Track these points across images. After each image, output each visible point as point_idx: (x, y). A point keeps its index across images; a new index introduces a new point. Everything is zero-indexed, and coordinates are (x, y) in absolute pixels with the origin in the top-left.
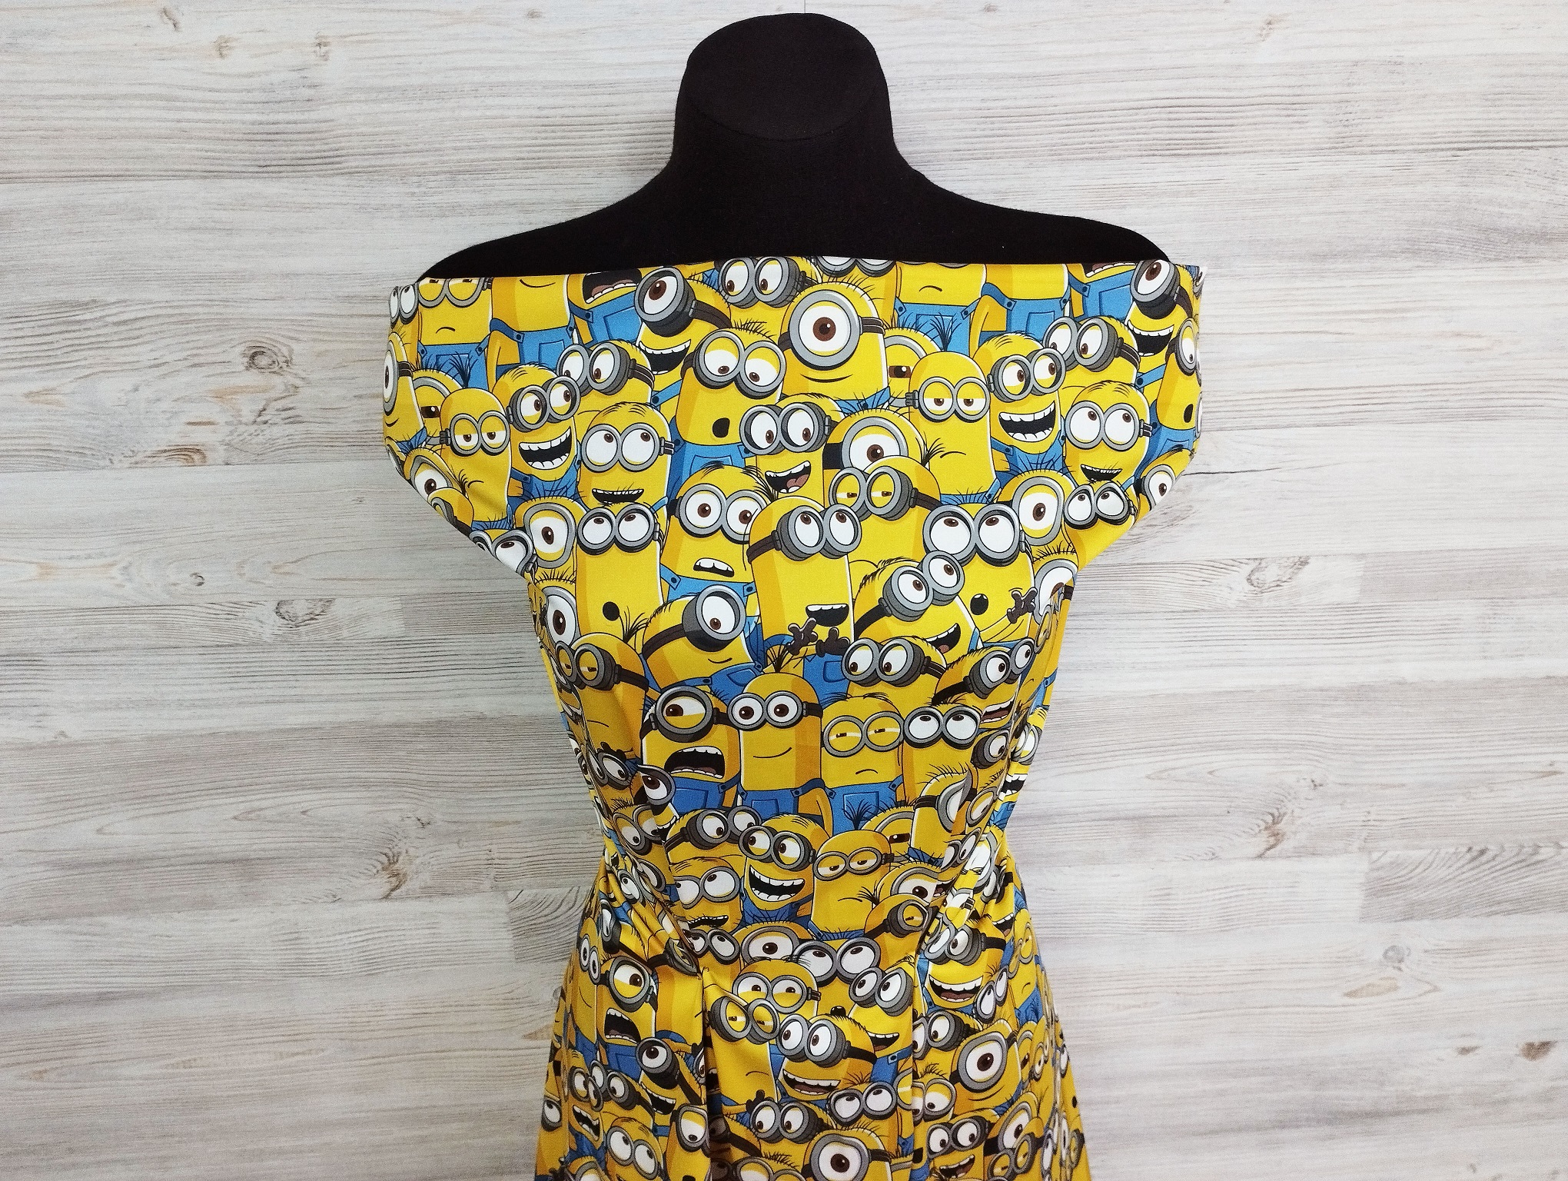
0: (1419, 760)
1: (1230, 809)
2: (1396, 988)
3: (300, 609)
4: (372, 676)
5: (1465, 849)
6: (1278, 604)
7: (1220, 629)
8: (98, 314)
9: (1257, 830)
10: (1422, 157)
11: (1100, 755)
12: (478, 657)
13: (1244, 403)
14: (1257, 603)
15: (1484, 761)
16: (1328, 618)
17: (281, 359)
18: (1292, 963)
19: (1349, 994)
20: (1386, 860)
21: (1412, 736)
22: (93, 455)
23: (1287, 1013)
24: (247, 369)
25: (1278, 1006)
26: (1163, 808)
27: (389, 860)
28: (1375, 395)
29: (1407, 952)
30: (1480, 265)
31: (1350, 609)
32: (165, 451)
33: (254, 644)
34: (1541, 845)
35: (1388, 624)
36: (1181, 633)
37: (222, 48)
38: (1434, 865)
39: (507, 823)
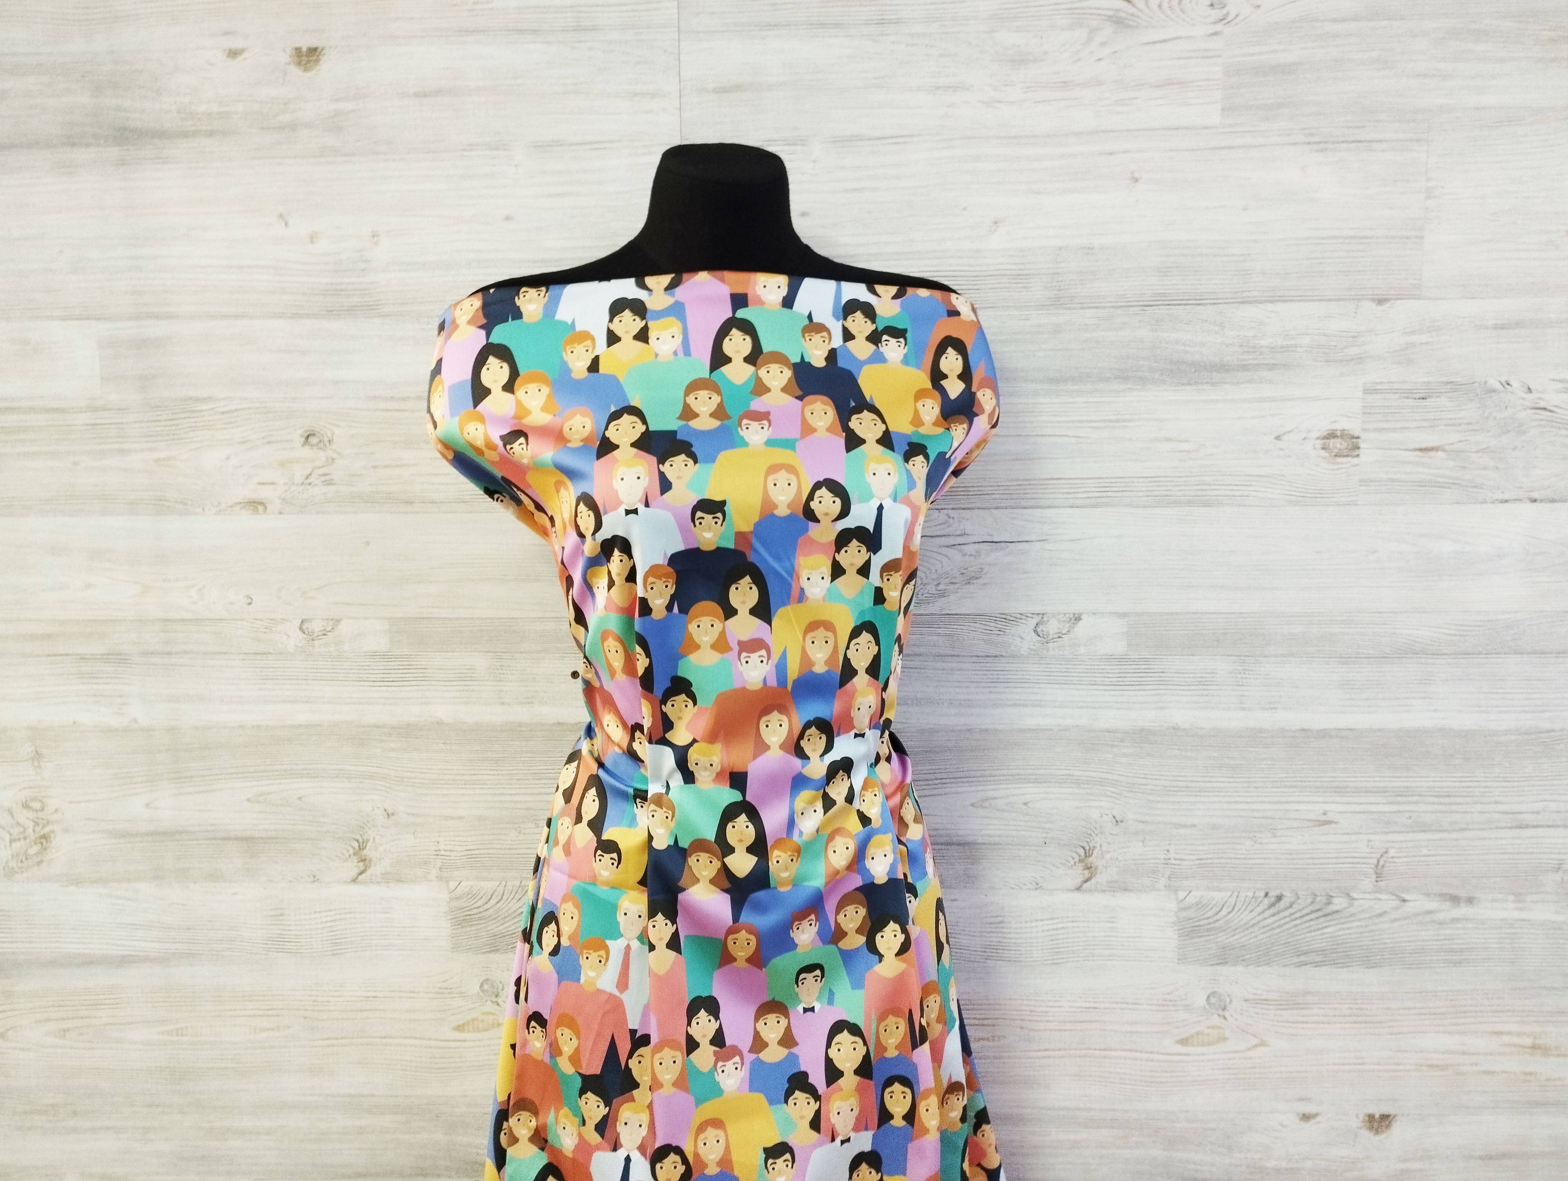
0: (1205, 802)
1: (1047, 841)
2: (1225, 1039)
3: (317, 626)
4: (362, 683)
5: (1262, 894)
6: (1061, 653)
7: (1017, 673)
8: (210, 406)
9: (1073, 862)
10: (1119, 311)
11: (930, 782)
12: (441, 671)
13: (1013, 488)
14: (1044, 652)
15: (1265, 806)
16: (1103, 667)
17: (326, 439)
18: (1122, 1003)
19: (1183, 1042)
20: (1190, 900)
21: (1195, 779)
22: (192, 505)
23: (1125, 1059)
24: (303, 445)
25: (1115, 1050)
26: (989, 836)
27: (359, 846)
28: (1113, 485)
29: (1228, 1000)
30: (1177, 388)
31: (1121, 660)
32: (240, 503)
33: (281, 653)
34: (1333, 895)
35: (1156, 675)
36: (986, 675)
37: (313, 238)
38: (1236, 909)
39: (453, 818)
